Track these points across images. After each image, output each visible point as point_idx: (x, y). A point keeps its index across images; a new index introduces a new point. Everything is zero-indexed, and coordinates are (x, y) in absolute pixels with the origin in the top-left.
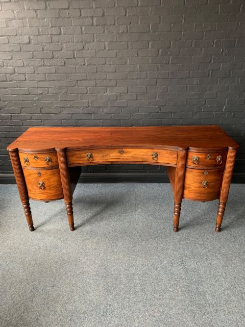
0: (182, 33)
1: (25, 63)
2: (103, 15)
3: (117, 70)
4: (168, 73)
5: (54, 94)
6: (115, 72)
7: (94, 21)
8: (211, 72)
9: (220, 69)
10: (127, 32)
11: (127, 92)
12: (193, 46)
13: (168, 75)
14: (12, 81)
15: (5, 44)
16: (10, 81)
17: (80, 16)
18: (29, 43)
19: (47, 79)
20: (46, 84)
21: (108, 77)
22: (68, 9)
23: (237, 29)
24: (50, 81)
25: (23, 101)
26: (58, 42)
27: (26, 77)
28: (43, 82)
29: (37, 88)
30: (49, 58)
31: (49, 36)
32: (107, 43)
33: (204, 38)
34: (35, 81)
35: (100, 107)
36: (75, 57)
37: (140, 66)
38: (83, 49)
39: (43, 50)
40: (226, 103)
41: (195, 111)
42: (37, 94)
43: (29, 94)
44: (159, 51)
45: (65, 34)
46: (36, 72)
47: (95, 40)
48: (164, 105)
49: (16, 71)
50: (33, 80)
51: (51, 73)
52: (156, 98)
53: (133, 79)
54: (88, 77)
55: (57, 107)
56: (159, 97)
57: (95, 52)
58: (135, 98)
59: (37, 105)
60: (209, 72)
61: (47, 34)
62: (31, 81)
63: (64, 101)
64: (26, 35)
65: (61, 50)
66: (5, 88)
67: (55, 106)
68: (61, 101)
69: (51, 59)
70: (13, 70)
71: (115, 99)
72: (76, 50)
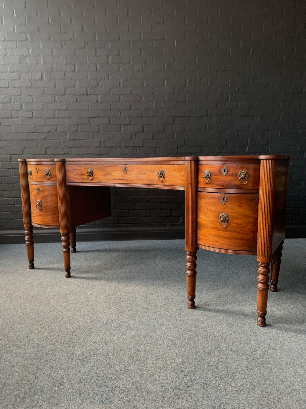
0: (197, 72)
1: (34, 99)
2: (119, 54)
3: (132, 108)
4: (185, 111)
5: (62, 132)
6: (130, 109)
7: (110, 60)
8: (229, 110)
9: (237, 107)
10: (142, 70)
11: (143, 131)
12: (208, 84)
13: (185, 113)
14: (17, 118)
15: (15, 80)
16: (15, 118)
17: (96, 55)
18: (42, 78)
19: (57, 116)
20: (55, 121)
21: (122, 114)
22: (84, 48)
23: (249, 70)
24: (59, 118)
25: (27, 140)
26: (72, 79)
27: (34, 113)
28: (51, 119)
29: (45, 125)
31: (62, 72)
32: (121, 81)
33: (219, 77)
34: (43, 118)
35: (113, 147)
36: (89, 93)
37: (155, 104)
38: (96, 86)
39: (55, 86)
40: (249, 143)
41: (216, 152)
42: (44, 133)
43: (35, 132)
44: (174, 89)
45: (79, 71)
46: (45, 108)
47: (110, 77)
48: (182, 145)
49: (23, 107)
50: (40, 117)
51: (61, 110)
52: (174, 138)
53: (149, 117)
54: (101, 115)
55: (64, 147)
56: (177, 137)
57: (110, 89)
58: (151, 138)
59: (42, 145)
60: (227, 110)
61: (60, 71)
62: (39, 118)
63: (73, 140)
64: (39, 71)
65: (74, 86)
66: (8, 126)
67: (63, 146)
68: (70, 140)
69: (62, 95)
70: (20, 107)
71: (130, 138)
72: (89, 86)
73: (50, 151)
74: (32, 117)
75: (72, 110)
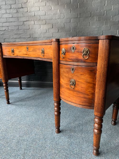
3: (46, 14)
4: (77, 14)
5: (11, 30)
9: (111, 9)
11: (53, 27)
13: (77, 15)
20: (7, 24)
21: (41, 18)
24: (9, 22)
28: (5, 23)
29: (3, 27)
34: (1, 22)
36: (23, 7)
37: (59, 11)
38: (26, 3)
40: (118, 33)
42: (2, 31)
46: (2, 17)
48: (75, 35)
51: (10, 18)
52: (70, 31)
53: (56, 19)
54: (30, 19)
55: (13, 38)
56: (72, 30)
57: (34, 3)
58: (57, 31)
59: (2, 37)
60: (104, 12)
63: (17, 34)
65: (15, 3)
69: (10, 9)
71: (45, 32)
72: (23, 3)
75: (15, 17)
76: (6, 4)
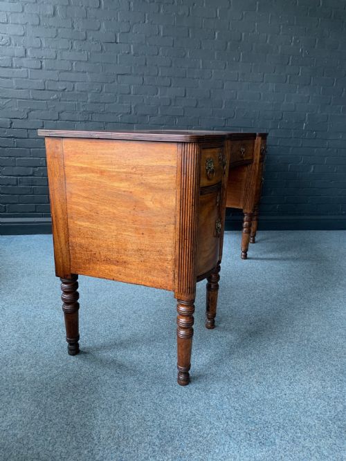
0: (256, 24)
1: (43, 42)
3: (173, 65)
5: (81, 91)
6: (171, 66)
8: (288, 76)
9: (299, 74)
10: (189, 15)
11: (185, 96)
12: (268, 41)
13: (238, 77)
14: (20, 68)
15: (17, 12)
16: (17, 68)
18: (54, 14)
19: (74, 69)
21: (160, 73)
23: (317, 26)
24: (78, 72)
25: (33, 99)
26: (96, 18)
27: (43, 63)
28: (67, 73)
29: (58, 81)
30: (81, 39)
31: (83, 8)
32: (161, 28)
33: (281, 33)
34: (56, 70)
35: (146, 115)
36: (118, 41)
37: (203, 62)
38: (128, 32)
40: (307, 119)
41: (270, 128)
42: (57, 91)
43: (44, 90)
44: (227, 43)
45: (106, 8)
46: (59, 57)
47: (147, 22)
48: (232, 117)
49: (29, 53)
50: (52, 70)
51: (80, 61)
52: (222, 107)
53: (194, 79)
54: (133, 72)
55: (84, 111)
56: (225, 106)
57: (146, 37)
58: (194, 106)
59: (54, 107)
61: (81, 5)
62: (50, 70)
63: (96, 103)
64: (50, 3)
65: (99, 30)
66: (7, 78)
67: (82, 110)
68: (91, 102)
69: (83, 40)
70: (24, 53)
71: (168, 104)
72: (119, 31)
73: (65, 116)
74: (41, 68)
75: (96, 63)
76: (73, 26)
